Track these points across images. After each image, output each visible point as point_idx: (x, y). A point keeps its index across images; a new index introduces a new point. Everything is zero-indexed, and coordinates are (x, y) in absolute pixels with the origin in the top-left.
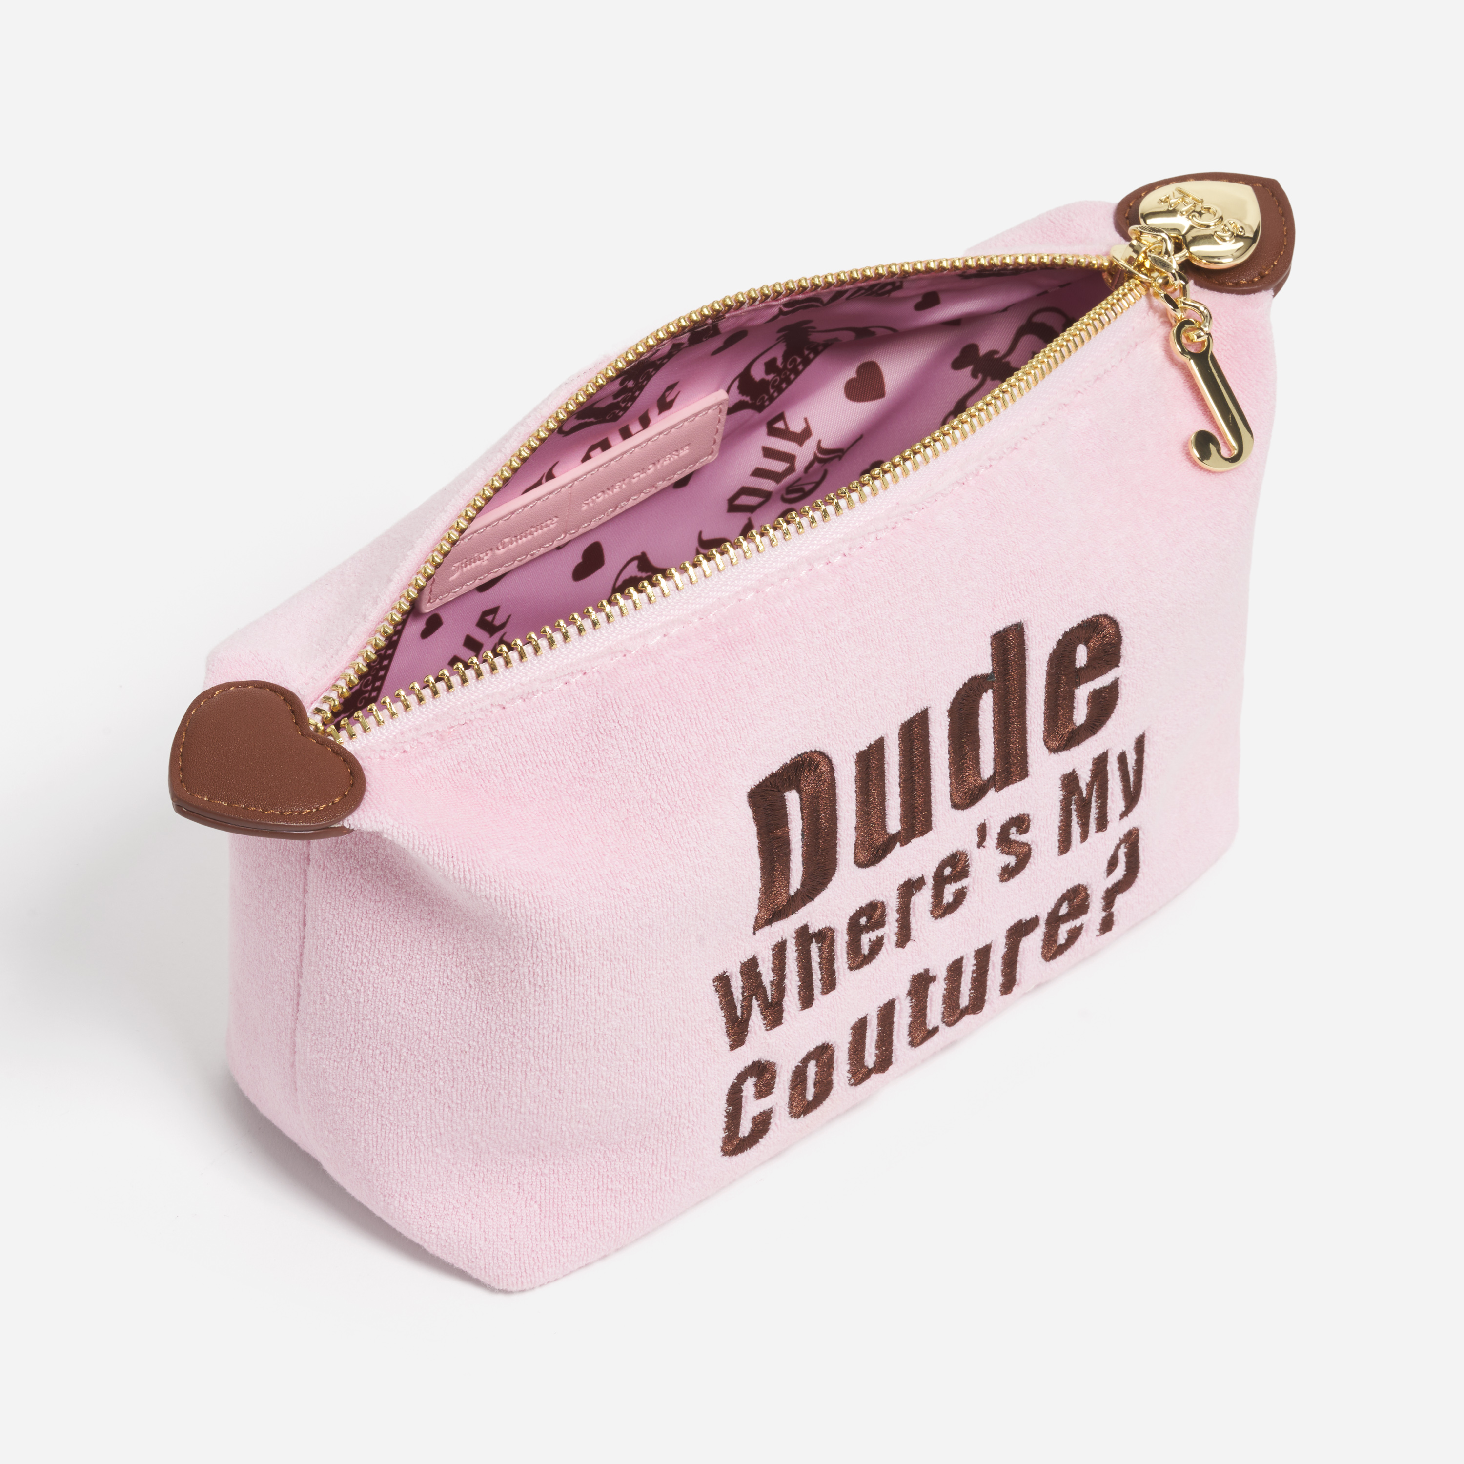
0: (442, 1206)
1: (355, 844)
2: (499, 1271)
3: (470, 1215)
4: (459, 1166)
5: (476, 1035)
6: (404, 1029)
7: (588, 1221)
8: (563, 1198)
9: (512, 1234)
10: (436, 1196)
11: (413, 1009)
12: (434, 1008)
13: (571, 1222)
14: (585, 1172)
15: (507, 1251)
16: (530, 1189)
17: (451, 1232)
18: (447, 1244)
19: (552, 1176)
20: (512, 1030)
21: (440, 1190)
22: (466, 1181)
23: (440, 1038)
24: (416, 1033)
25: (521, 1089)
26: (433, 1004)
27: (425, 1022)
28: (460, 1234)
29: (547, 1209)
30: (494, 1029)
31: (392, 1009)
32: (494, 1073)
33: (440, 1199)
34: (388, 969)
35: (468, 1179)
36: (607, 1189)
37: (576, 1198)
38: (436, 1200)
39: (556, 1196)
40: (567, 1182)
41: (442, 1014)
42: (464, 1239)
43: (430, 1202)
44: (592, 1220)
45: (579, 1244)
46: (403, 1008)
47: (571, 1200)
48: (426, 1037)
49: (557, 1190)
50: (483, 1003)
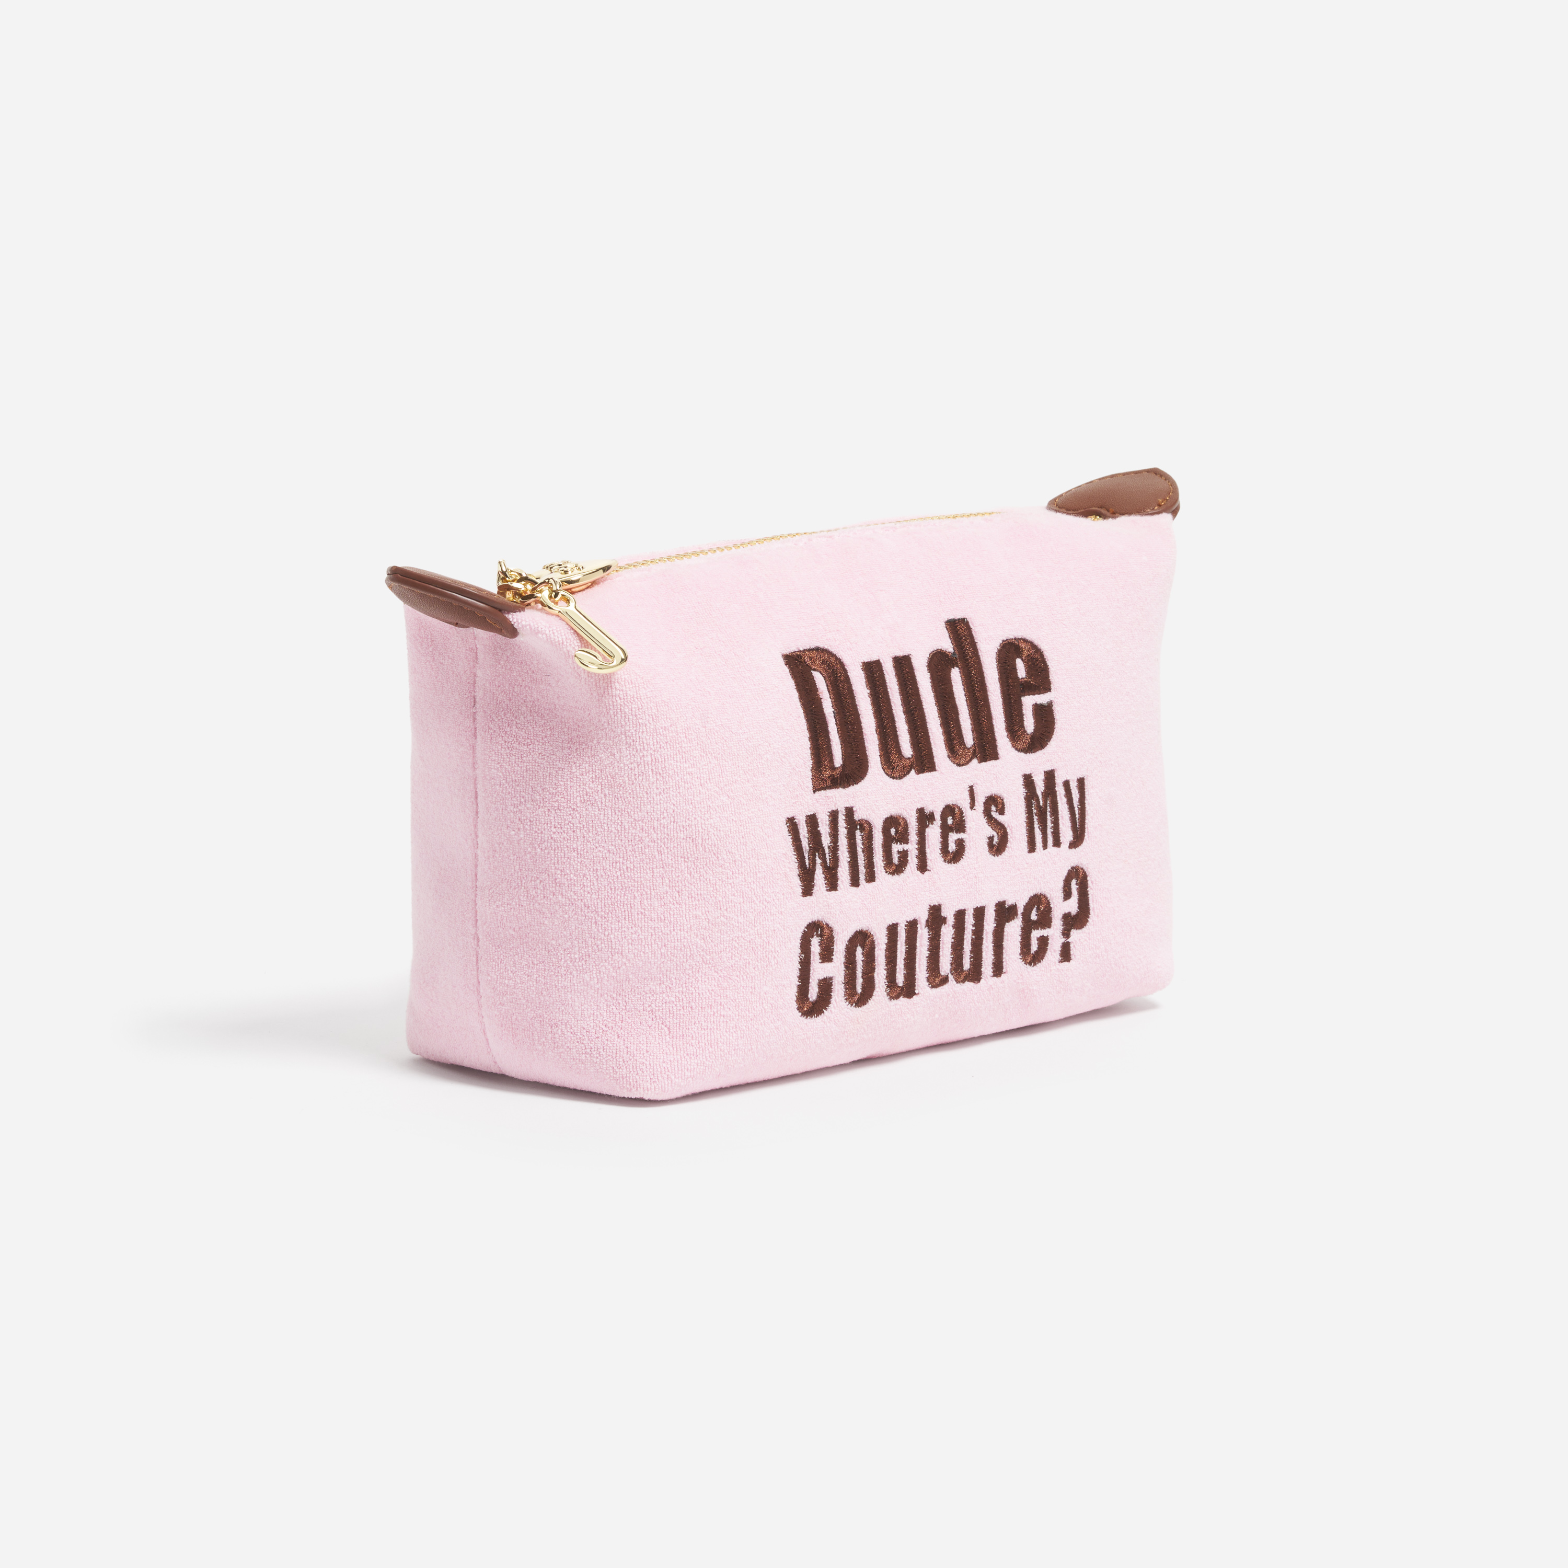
0: (594, 1031)
1: (510, 700)
2: (637, 1077)
3: (616, 1035)
4: (606, 996)
5: (613, 838)
6: (556, 851)
7: (706, 1042)
8: (687, 1022)
9: (648, 1048)
10: (588, 1023)
11: (562, 831)
12: (578, 825)
13: (693, 1042)
14: (704, 1000)
15: (644, 1061)
16: (661, 1016)
17: (601, 1050)
18: (598, 1060)
19: (678, 1003)
20: (641, 825)
21: (592, 1018)
22: (613, 1009)
23: (585, 851)
24: (566, 852)
25: (650, 889)
26: (577, 822)
27: (572, 839)
28: (608, 1051)
29: (675, 1031)
30: (627, 827)
31: (546, 836)
32: (629, 874)
33: (592, 1025)
34: (540, 803)
35: (614, 1007)
36: (721, 1015)
37: (697, 1022)
38: (589, 1026)
39: (682, 1020)
40: (690, 1009)
41: (585, 829)
42: (611, 1054)
43: (584, 1028)
44: (709, 1042)
45: (699, 1062)
46: (554, 833)
47: (693, 1024)
48: (575, 854)
49: (682, 1016)
50: (617, 806)
